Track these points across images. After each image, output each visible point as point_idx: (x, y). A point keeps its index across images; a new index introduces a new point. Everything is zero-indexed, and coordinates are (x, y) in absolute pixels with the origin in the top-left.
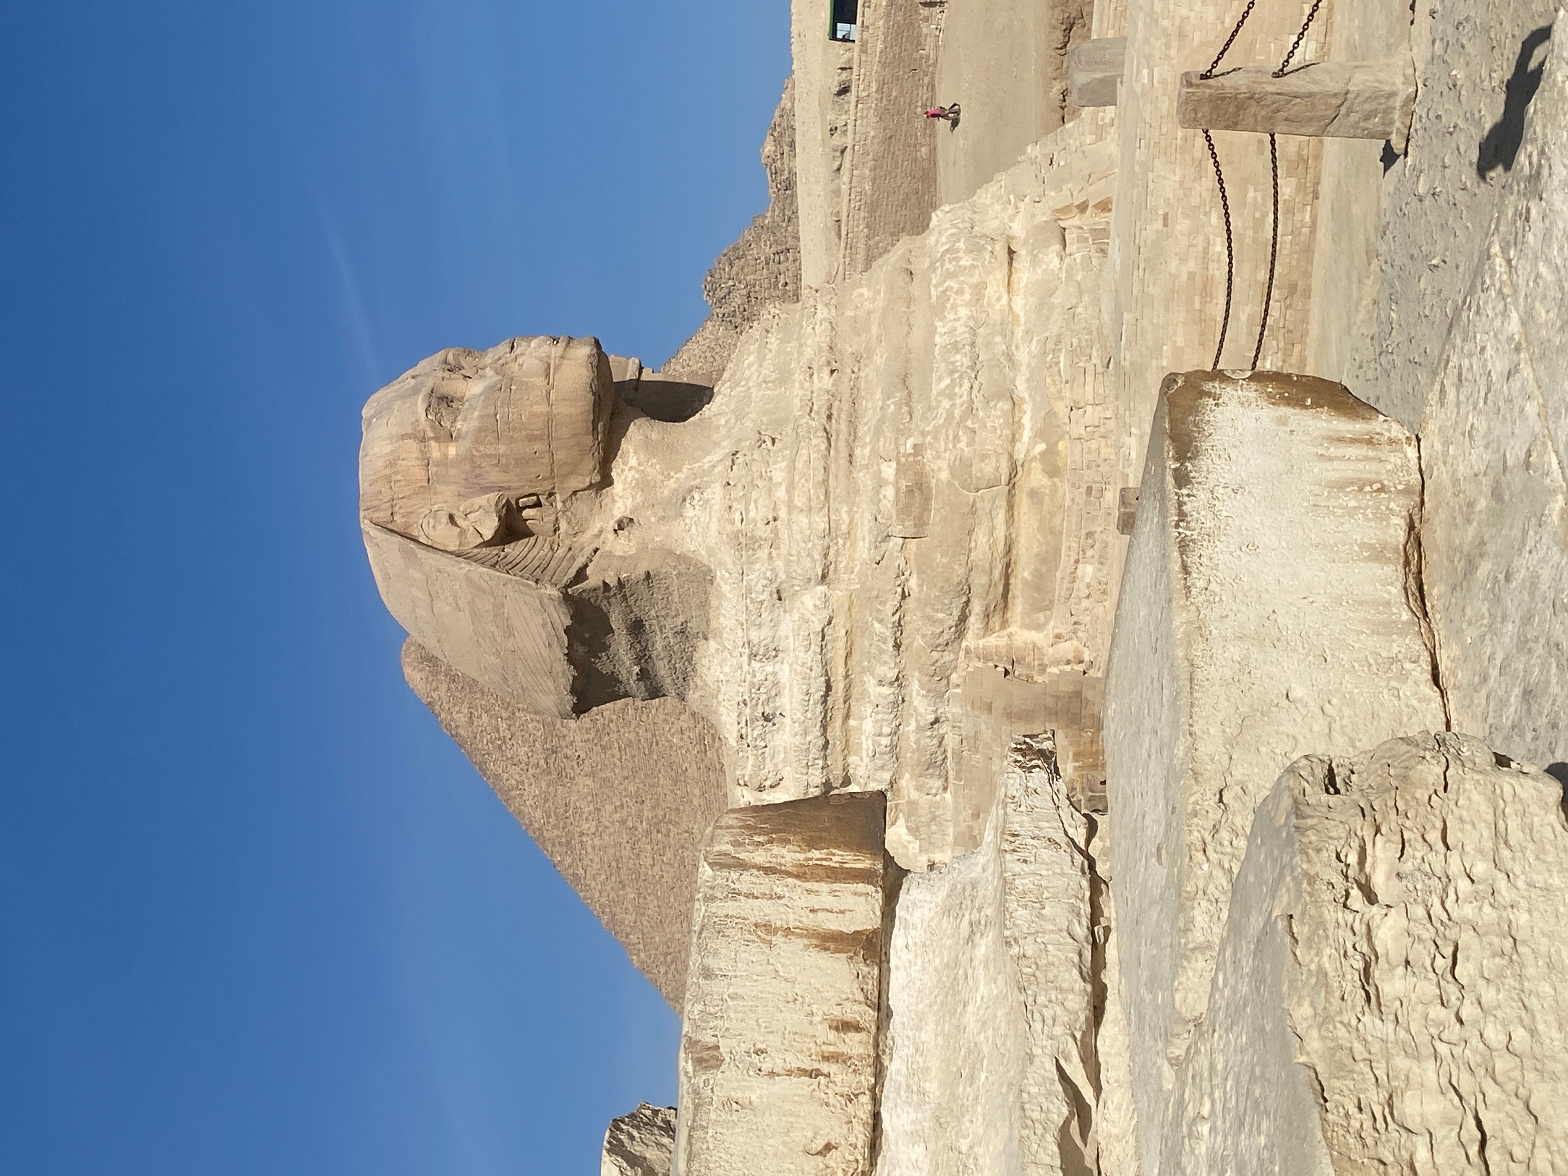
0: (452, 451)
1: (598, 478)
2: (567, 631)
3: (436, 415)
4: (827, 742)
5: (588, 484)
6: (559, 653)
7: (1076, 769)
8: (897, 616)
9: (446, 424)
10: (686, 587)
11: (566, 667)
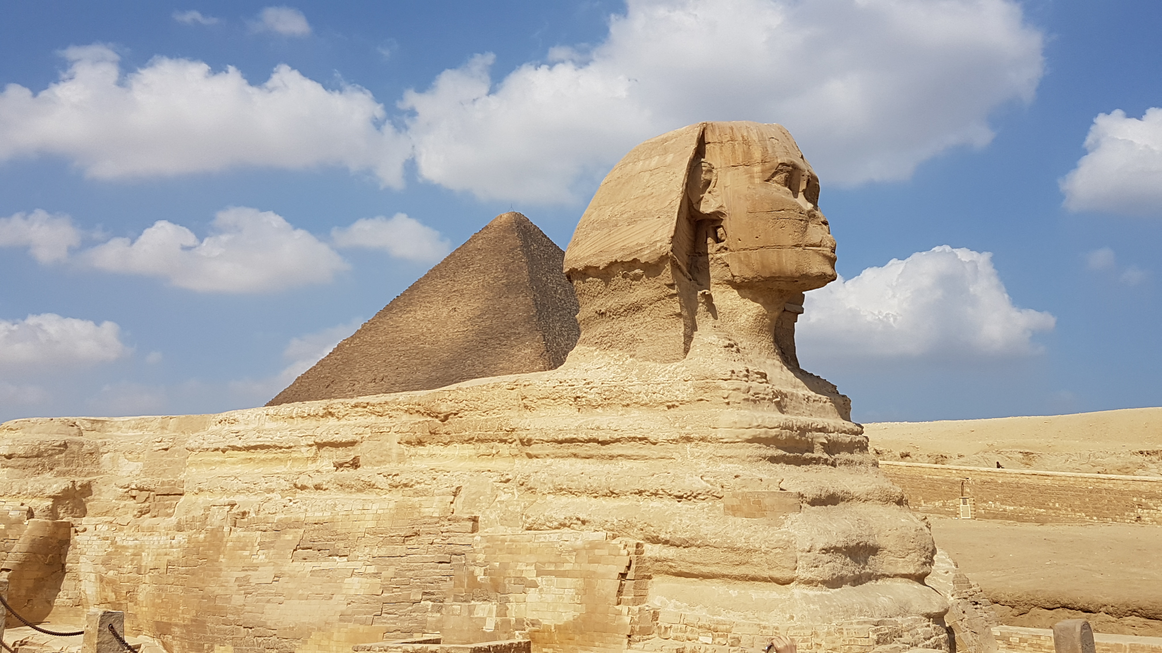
0: (757, 181)
1: (738, 281)
2: (635, 260)
3: (782, 170)
4: (561, 442)
5: (735, 274)
6: (617, 256)
7: (548, 627)
8: (661, 492)
9: (775, 178)
10: (671, 342)
11: (606, 262)
